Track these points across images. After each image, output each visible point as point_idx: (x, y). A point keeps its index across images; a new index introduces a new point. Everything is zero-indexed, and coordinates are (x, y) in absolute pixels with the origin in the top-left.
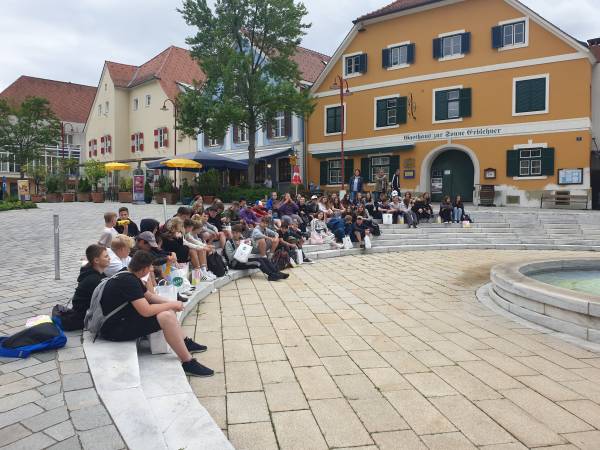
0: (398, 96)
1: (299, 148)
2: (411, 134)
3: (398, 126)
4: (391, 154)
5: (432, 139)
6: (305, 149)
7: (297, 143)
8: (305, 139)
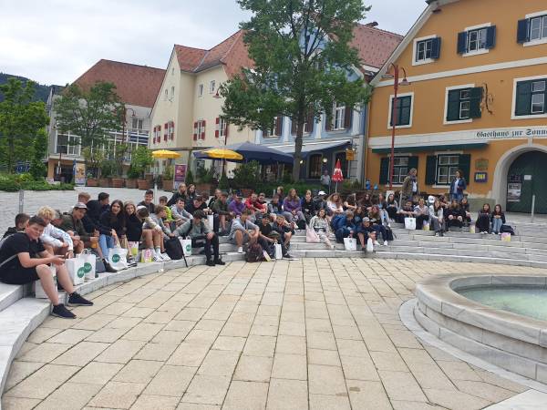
0: (473, 86)
1: (358, 142)
2: (486, 131)
3: (470, 120)
4: (462, 153)
5: (510, 137)
6: (365, 142)
7: (357, 136)
8: (367, 131)
